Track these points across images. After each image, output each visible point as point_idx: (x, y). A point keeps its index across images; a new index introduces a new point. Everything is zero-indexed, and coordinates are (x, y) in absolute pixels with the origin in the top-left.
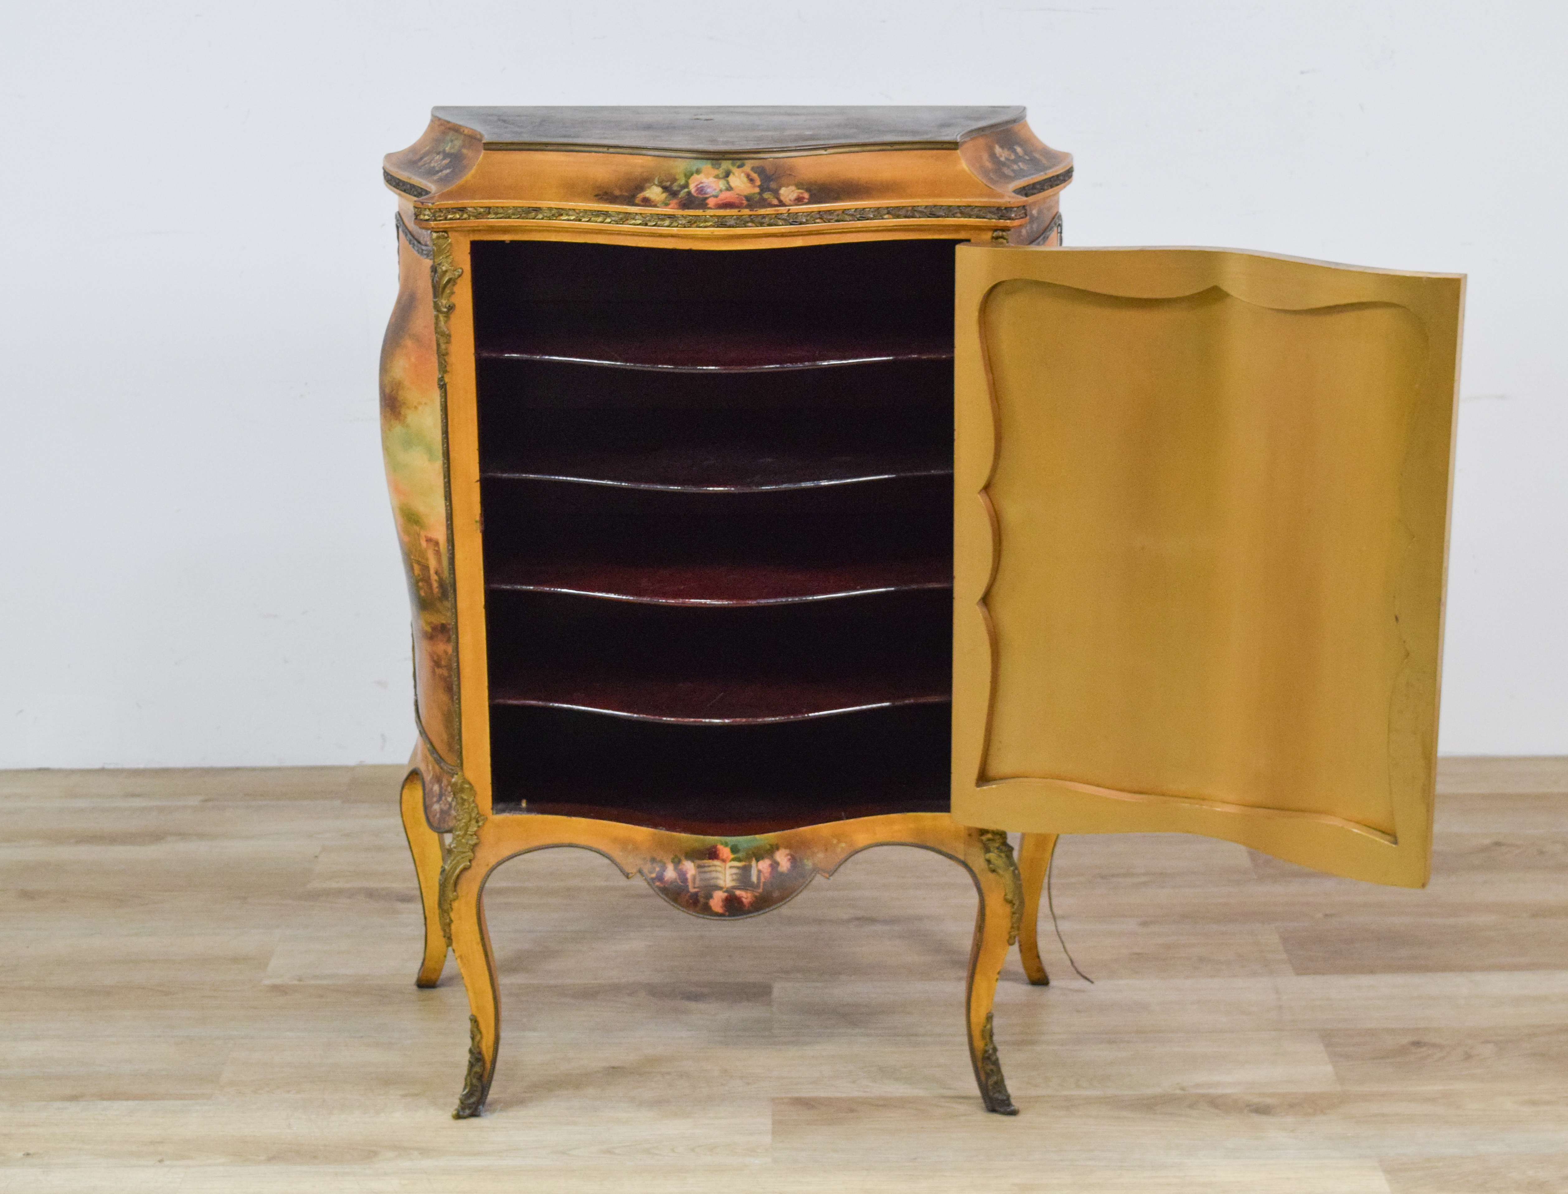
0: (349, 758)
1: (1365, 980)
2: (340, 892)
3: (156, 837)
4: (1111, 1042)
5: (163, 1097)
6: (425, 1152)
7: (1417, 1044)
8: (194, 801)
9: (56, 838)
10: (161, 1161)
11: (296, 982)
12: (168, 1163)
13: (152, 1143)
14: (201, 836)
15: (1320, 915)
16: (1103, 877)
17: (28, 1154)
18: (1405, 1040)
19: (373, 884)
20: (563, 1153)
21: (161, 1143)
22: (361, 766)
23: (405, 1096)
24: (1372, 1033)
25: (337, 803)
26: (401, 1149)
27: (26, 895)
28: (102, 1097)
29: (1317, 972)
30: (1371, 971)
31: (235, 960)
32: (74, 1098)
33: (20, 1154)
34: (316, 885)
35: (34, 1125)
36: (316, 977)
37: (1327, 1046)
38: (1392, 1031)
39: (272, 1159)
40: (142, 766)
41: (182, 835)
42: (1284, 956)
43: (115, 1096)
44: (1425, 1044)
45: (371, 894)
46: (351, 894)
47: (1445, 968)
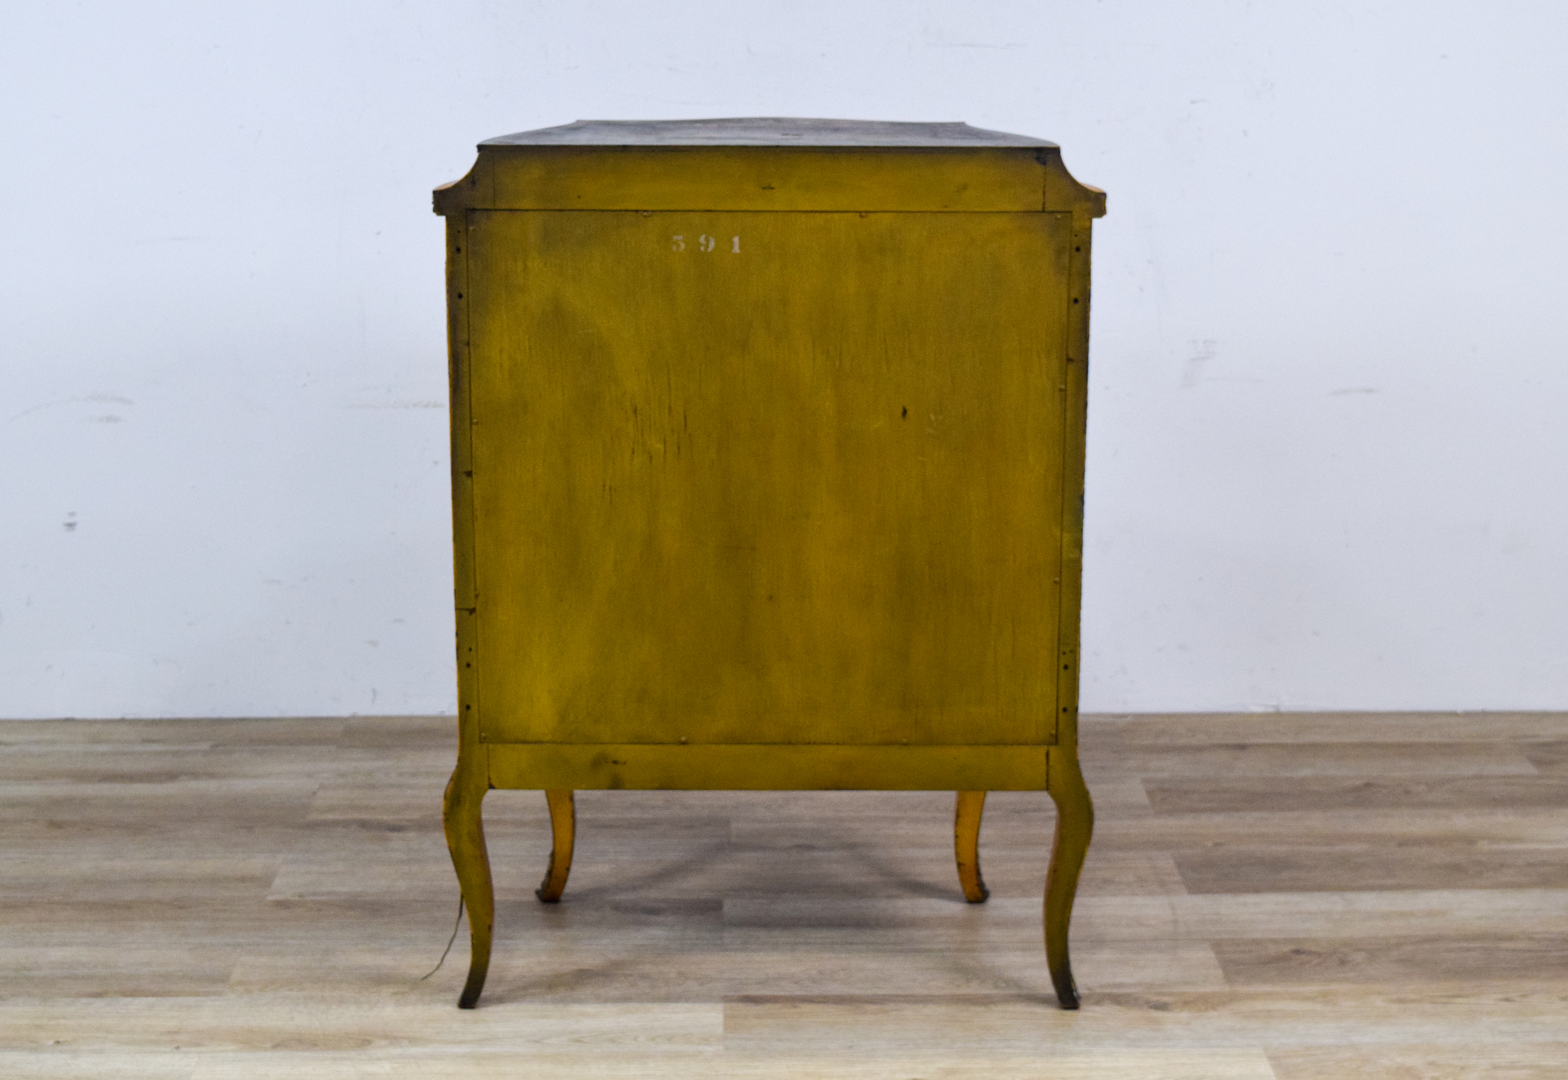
0: (343, 710)
1: (1251, 899)
2: (335, 823)
3: (172, 776)
4: (1024, 950)
5: (178, 994)
6: (413, 1041)
7: (1297, 952)
8: (205, 746)
9: (81, 777)
10: (177, 1048)
11: (297, 898)
12: (183, 1049)
13: (170, 1033)
14: (212, 776)
15: (1210, 844)
16: (1018, 812)
17: (58, 1042)
18: (1287, 948)
19: (365, 816)
20: (537, 1042)
21: (177, 1033)
22: (354, 717)
23: (395, 994)
24: (1257, 942)
25: (333, 748)
26: (392, 1038)
27: (54, 825)
28: (125, 994)
29: (1208, 891)
30: (1257, 891)
31: (243, 879)
32: (99, 995)
33: (51, 1042)
34: (313, 817)
35: (64, 1018)
36: (315, 894)
37: (1217, 953)
38: (1275, 941)
39: (276, 1046)
40: (157, 716)
41: (194, 775)
42: (1178, 878)
43: (134, 993)
44: (1304, 953)
45: (364, 825)
46: (346, 824)
47: (1321, 888)
